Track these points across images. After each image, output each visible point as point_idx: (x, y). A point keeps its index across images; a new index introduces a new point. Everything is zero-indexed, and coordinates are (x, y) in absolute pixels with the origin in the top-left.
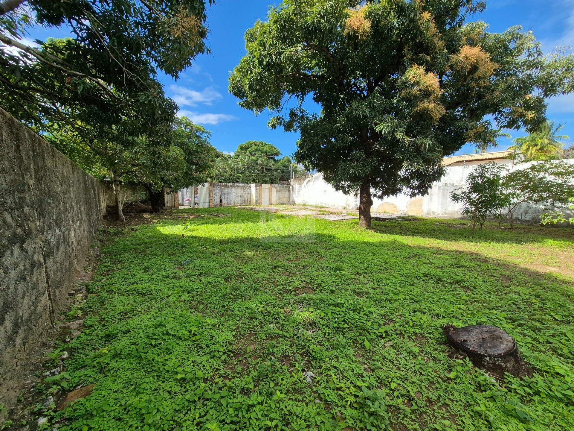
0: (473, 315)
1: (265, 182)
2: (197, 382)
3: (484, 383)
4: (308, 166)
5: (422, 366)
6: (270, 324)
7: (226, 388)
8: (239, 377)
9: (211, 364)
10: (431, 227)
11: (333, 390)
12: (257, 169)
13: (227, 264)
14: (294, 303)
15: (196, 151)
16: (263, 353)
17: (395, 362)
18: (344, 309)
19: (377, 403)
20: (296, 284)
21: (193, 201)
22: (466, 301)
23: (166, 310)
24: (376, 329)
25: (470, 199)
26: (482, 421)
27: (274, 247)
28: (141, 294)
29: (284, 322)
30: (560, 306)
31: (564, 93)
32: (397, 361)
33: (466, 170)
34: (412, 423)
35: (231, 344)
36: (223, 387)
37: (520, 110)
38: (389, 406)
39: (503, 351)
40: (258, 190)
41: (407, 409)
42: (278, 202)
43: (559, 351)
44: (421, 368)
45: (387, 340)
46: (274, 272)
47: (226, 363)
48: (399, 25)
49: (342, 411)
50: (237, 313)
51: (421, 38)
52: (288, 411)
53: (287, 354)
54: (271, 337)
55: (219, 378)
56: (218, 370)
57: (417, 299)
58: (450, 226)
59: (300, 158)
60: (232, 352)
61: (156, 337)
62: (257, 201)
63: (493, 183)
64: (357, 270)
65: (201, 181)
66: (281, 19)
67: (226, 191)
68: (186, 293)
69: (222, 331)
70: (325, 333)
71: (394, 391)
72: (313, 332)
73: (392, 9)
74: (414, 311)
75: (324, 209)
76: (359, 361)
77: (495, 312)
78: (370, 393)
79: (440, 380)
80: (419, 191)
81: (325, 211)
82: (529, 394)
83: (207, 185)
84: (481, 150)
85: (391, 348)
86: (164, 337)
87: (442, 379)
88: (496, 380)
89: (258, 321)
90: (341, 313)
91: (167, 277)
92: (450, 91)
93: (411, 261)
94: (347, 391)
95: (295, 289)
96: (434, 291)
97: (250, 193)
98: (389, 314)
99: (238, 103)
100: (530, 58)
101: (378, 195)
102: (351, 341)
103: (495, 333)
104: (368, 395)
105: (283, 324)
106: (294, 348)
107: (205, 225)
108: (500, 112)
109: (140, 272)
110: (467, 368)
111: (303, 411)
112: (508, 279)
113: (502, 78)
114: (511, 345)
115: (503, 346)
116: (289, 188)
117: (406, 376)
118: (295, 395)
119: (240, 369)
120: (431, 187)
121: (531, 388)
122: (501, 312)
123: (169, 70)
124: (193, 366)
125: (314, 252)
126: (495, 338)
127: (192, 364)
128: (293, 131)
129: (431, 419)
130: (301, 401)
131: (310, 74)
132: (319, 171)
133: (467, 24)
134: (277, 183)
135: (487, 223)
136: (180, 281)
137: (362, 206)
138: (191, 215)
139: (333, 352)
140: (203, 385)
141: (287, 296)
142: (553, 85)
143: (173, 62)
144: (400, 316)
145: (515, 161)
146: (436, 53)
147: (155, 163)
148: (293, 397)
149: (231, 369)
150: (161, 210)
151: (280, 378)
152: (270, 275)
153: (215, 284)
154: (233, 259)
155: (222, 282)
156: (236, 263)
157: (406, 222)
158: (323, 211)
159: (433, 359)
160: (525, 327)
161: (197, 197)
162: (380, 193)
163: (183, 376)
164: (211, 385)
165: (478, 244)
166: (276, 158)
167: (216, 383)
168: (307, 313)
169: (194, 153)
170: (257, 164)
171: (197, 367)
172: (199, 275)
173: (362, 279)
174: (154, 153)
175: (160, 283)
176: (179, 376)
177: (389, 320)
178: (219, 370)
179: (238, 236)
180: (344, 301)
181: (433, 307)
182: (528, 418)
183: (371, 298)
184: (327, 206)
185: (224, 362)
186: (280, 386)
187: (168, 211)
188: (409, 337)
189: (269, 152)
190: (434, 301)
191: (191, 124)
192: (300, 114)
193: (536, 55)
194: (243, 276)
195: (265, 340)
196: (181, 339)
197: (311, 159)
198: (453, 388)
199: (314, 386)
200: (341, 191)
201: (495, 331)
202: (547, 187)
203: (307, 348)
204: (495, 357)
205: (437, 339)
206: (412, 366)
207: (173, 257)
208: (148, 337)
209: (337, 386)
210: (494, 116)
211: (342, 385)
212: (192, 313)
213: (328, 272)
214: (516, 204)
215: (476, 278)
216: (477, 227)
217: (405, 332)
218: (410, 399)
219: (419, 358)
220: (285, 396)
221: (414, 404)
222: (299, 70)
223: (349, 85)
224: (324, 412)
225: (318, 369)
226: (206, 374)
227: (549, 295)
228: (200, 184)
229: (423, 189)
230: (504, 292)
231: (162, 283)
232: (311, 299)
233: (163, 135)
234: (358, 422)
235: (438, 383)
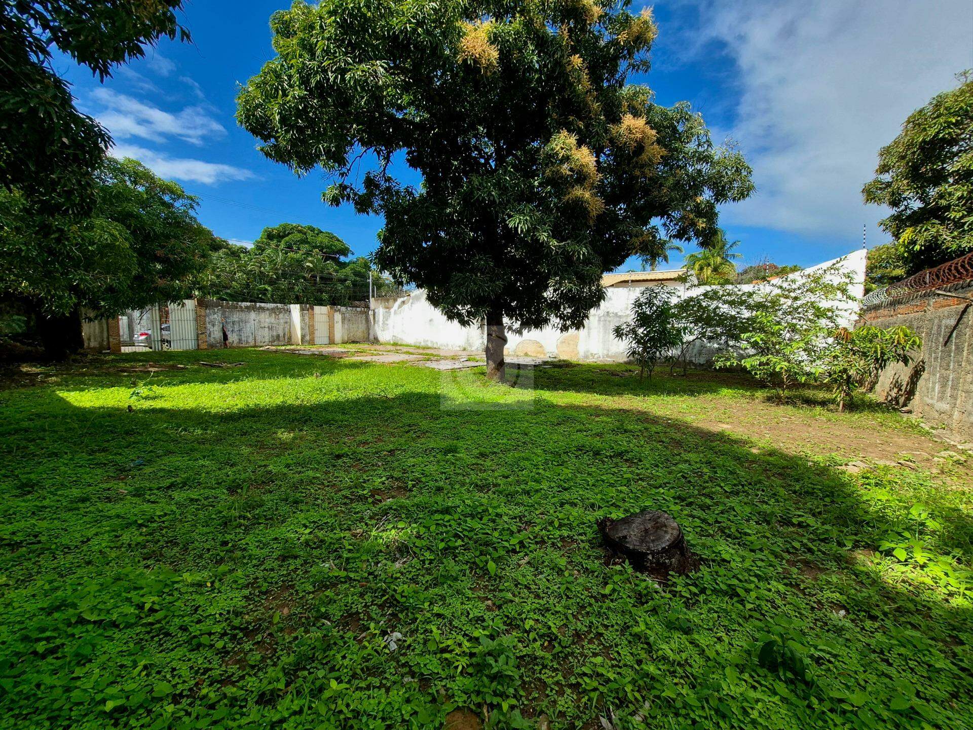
0: (637, 498)
1: (321, 303)
2: (156, 708)
3: (645, 592)
4: (400, 276)
5: (569, 586)
6: (324, 562)
7: (225, 701)
8: (255, 675)
9: (190, 664)
10: (589, 376)
11: (435, 654)
12: (304, 278)
13: (236, 459)
14: (371, 518)
15: (162, 234)
16: (308, 618)
17: (533, 587)
18: (456, 516)
19: (502, 659)
20: (376, 484)
21: (157, 336)
22: (629, 480)
23: (80, 572)
24: (506, 541)
25: (636, 335)
26: (642, 646)
27: (336, 421)
28: (8, 545)
29: (350, 555)
30: (731, 473)
31: (734, 199)
32: (536, 585)
33: (631, 293)
34: (554, 674)
35: (237, 614)
36: (219, 701)
37: (691, 216)
38: (522, 658)
39: (668, 543)
40: (307, 318)
41: (548, 656)
42: (346, 339)
43: (727, 531)
44: (567, 588)
45: (522, 554)
46: (334, 466)
47: (227, 653)
48: (540, 66)
49: (448, 686)
50: (253, 552)
51: (572, 93)
52: (353, 711)
53: (354, 610)
54: (324, 586)
55: (210, 685)
56: (207, 670)
57: (566, 485)
58: (613, 374)
59: (384, 261)
60: (241, 630)
61: (48, 634)
62: (303, 337)
63: (663, 314)
64: (482, 449)
65: (177, 297)
66: (344, 10)
67: (236, 317)
68: (133, 529)
69: (220, 592)
70: (424, 561)
71: (528, 632)
72: (404, 562)
73: (530, 39)
74: (562, 505)
75: (428, 351)
76: (479, 597)
77: (662, 491)
78: (493, 645)
79: (592, 601)
80: (573, 323)
81: (432, 355)
82: (695, 594)
83: (190, 304)
84: (648, 267)
85: (527, 567)
86: (70, 630)
87: (595, 597)
88: (660, 583)
89: (299, 561)
90: (452, 523)
91: (84, 500)
92: (611, 179)
93: (561, 429)
94: (458, 651)
95: (375, 492)
96: (590, 470)
97: (289, 323)
98: (526, 513)
99: (258, 148)
100: (701, 149)
101: (514, 328)
102: (467, 567)
103: (659, 520)
104: (490, 648)
105: (348, 559)
106: (368, 598)
107: (187, 385)
108: (669, 216)
109: (6, 496)
110: (626, 576)
111: (379, 703)
112: (678, 443)
113: (671, 169)
114: (675, 533)
115: (668, 537)
116: (367, 314)
117: (547, 606)
118: (366, 679)
119: (258, 657)
120: (587, 317)
121: (696, 586)
122: (669, 490)
123: (84, 55)
124: (147, 675)
125: (409, 426)
126: (659, 526)
127: (144, 673)
128: (371, 214)
129: (579, 661)
130: (378, 687)
131: (401, 117)
132: (419, 286)
133: (628, 86)
134: (344, 305)
135: (657, 369)
136: (117, 506)
137: (490, 346)
138: (151, 366)
139: (436, 590)
140: (170, 708)
141: (358, 506)
142: (723, 187)
143: (94, 40)
144: (542, 514)
145: (688, 285)
146: (591, 118)
147: (51, 252)
148: (363, 685)
149: (237, 662)
150: (73, 357)
151: (339, 656)
152: (326, 473)
153: (206, 503)
154: (249, 450)
155: (223, 497)
156: (257, 457)
157: (556, 369)
158: (427, 355)
159: (584, 572)
160: (693, 507)
161: (168, 329)
162: (517, 325)
163: (119, 702)
164: (190, 705)
165: (646, 398)
166: (342, 259)
167: (205, 697)
168: (393, 531)
169: (157, 237)
170: (303, 268)
171: (158, 676)
172: (168, 488)
173: (488, 463)
174: (45, 230)
175: (64, 515)
176: (110, 706)
177: (526, 523)
178: (211, 669)
179: (263, 404)
180: (458, 502)
181: (588, 494)
182: (692, 626)
183: (501, 492)
184: (435, 346)
185: (224, 653)
186: (339, 670)
187: (90, 357)
188: (553, 544)
189: (327, 247)
190: (588, 485)
191: (148, 177)
192: (384, 185)
193: (706, 146)
194: (270, 479)
195: (313, 593)
196: (117, 626)
197: (404, 265)
198: (609, 608)
199: (402, 655)
200: (456, 321)
201: (659, 517)
202: (722, 320)
203: (391, 592)
204: (658, 553)
205: (589, 541)
206: (555, 588)
207: (101, 457)
208: (25, 639)
209: (441, 646)
210: (663, 221)
211: (449, 642)
212: (147, 567)
213: (434, 456)
214: (689, 343)
215: (642, 446)
216: (645, 374)
217: (548, 538)
218: (552, 638)
219: (566, 574)
220: (348, 686)
221: (556, 645)
222: (379, 106)
223: (467, 146)
224: (418, 695)
225: (410, 624)
226: (179, 686)
227: (720, 461)
228: (174, 301)
229: (577, 320)
230: (674, 462)
231: (70, 514)
232: (401, 507)
233: (69, 193)
234: (473, 697)
235: (590, 605)
